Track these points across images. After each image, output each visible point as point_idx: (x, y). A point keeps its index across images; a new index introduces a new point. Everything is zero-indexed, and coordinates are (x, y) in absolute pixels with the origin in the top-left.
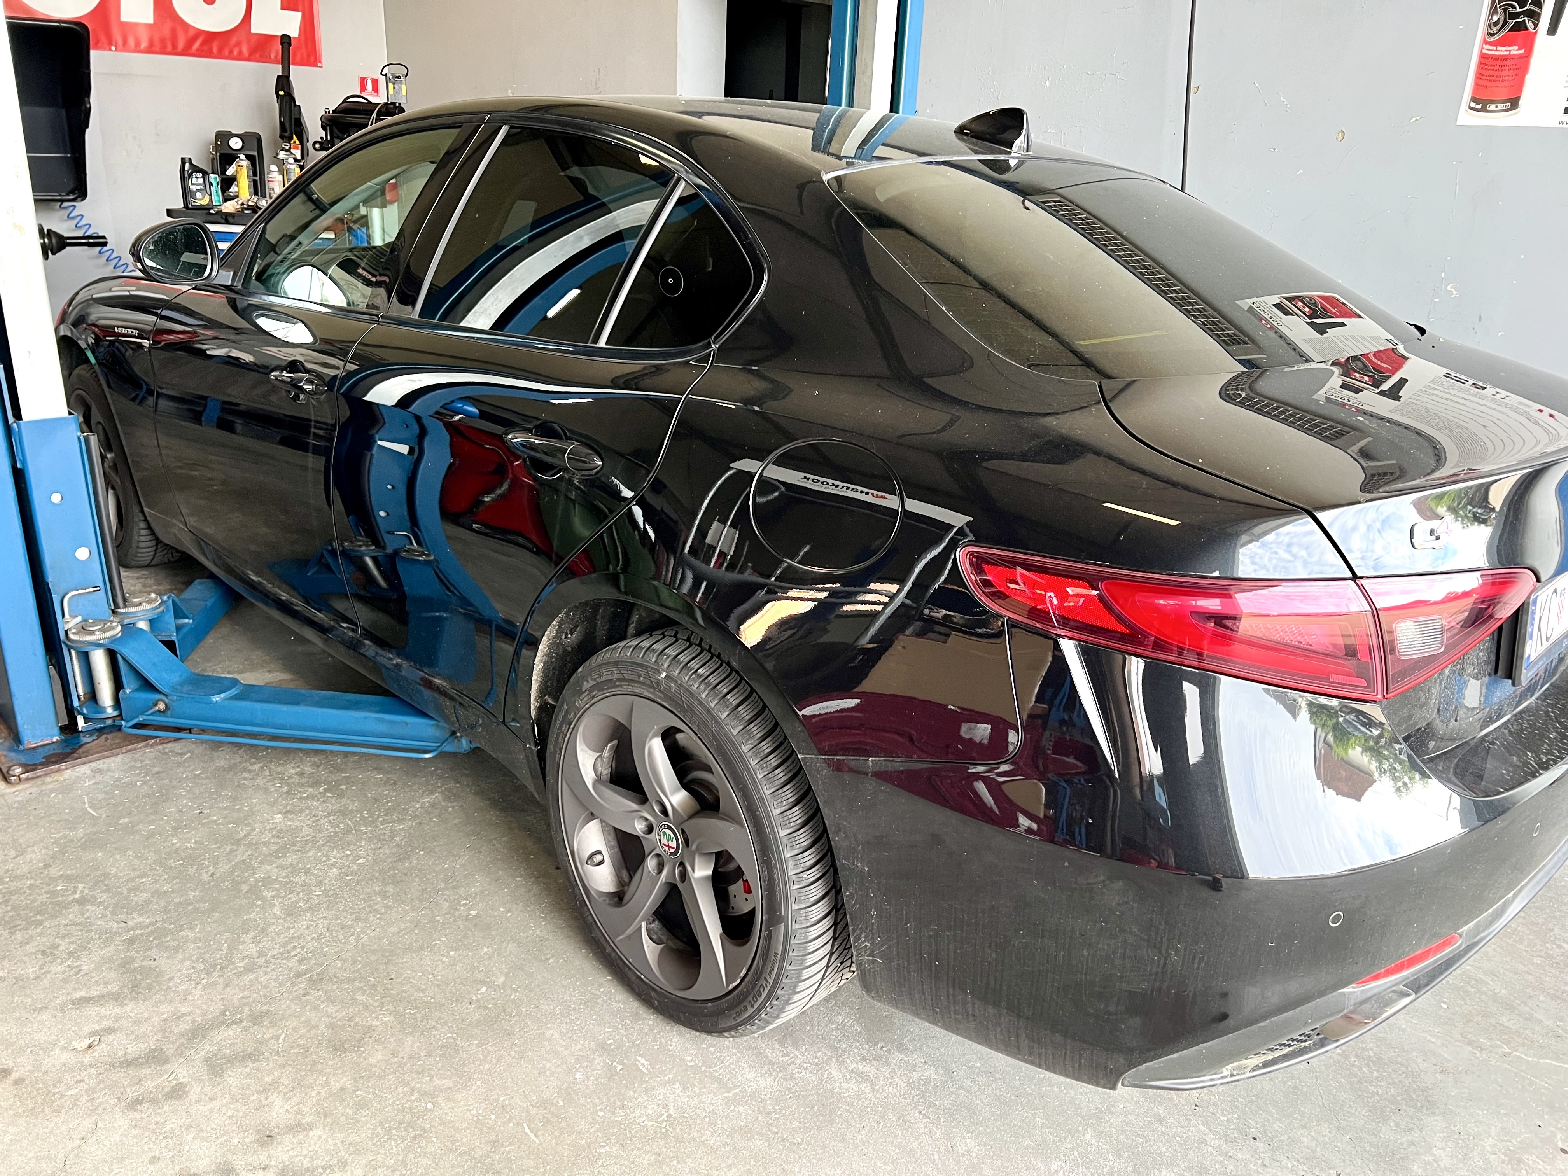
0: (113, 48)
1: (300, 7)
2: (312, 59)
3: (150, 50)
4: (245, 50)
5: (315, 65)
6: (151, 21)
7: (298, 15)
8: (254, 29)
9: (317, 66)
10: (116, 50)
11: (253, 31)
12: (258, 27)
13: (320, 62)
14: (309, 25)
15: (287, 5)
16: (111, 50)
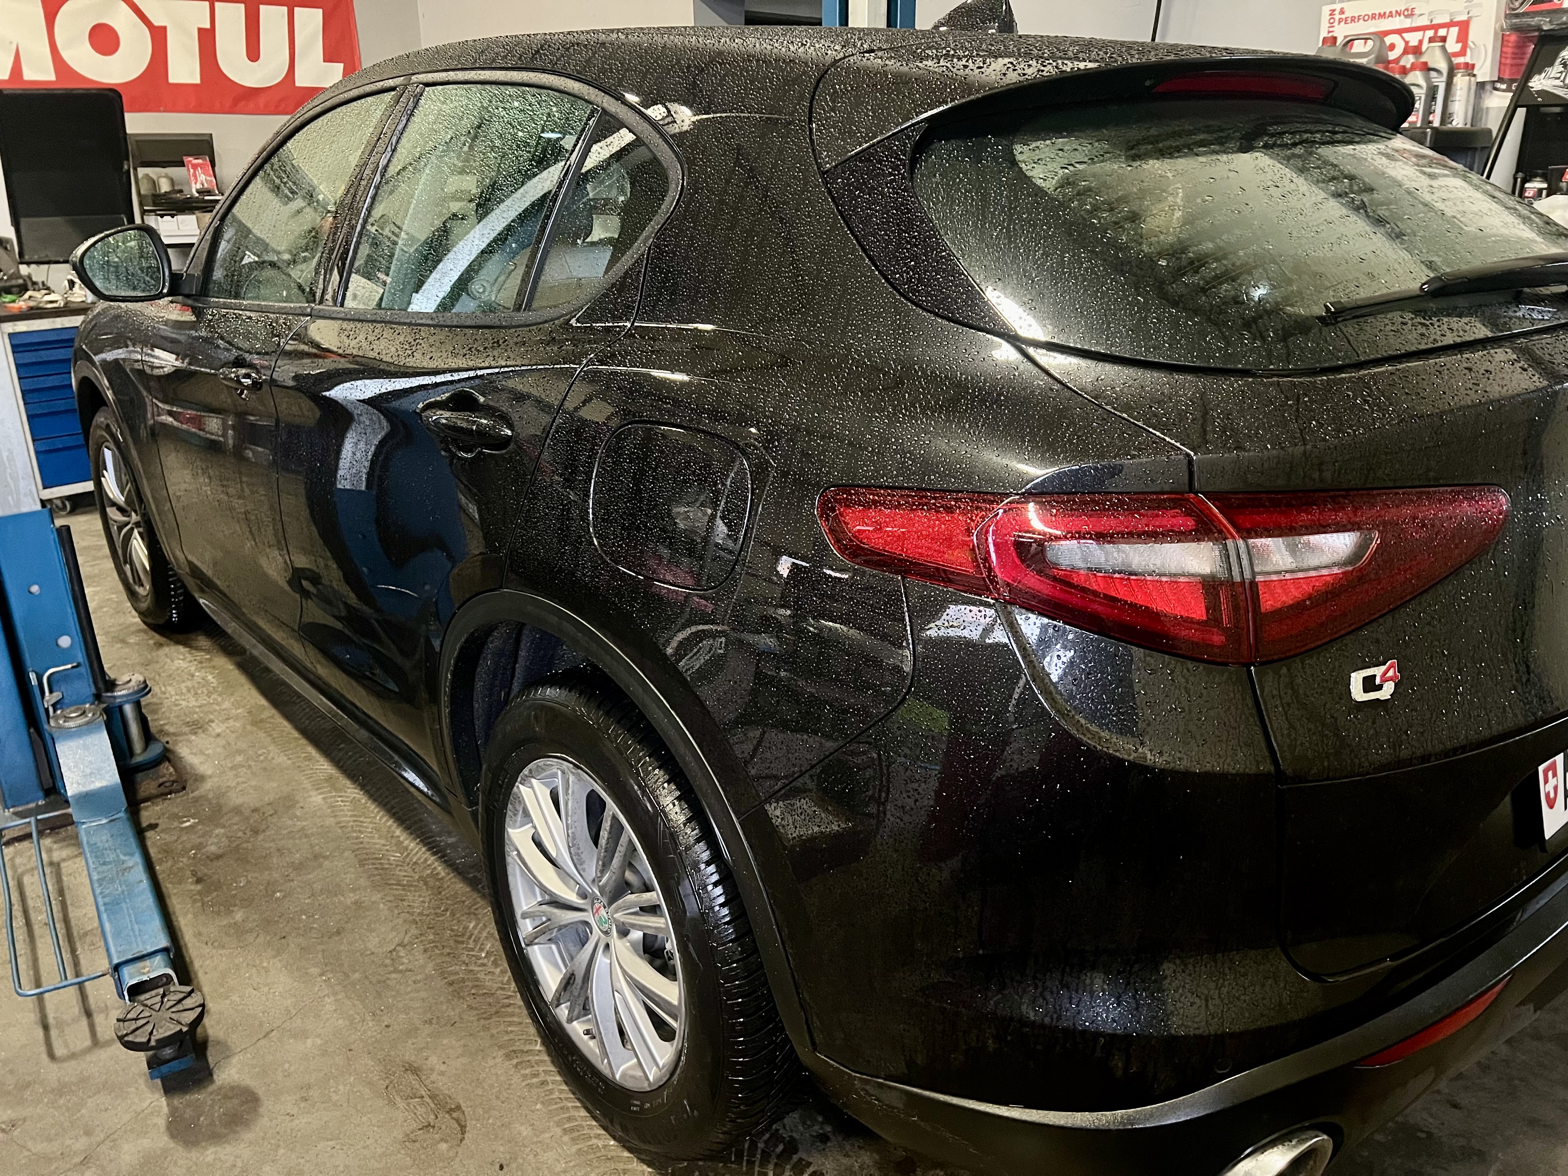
3: (198, 109)
4: (290, 103)
6: (197, 80)
7: (342, 65)
8: (298, 83)
10: (164, 111)
11: (297, 84)
12: (302, 80)
15: (329, 57)
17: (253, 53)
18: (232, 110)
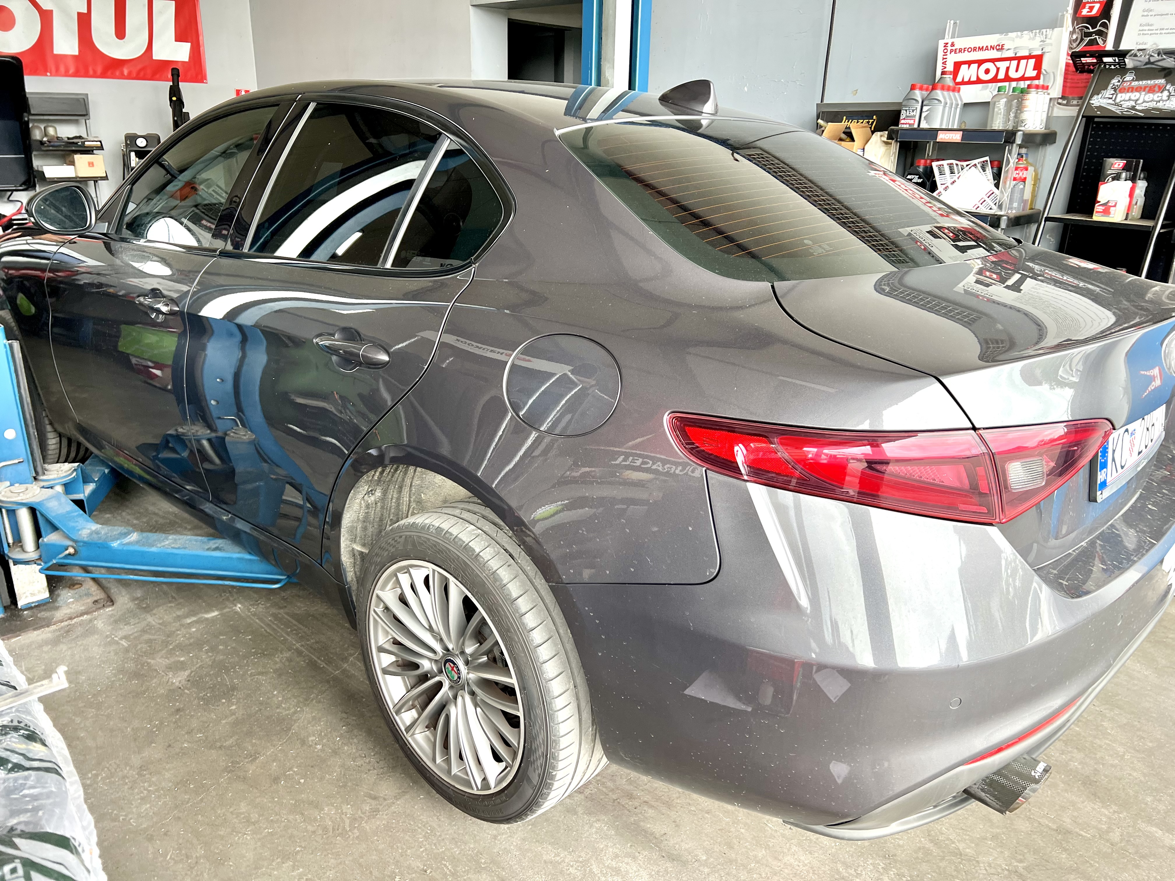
0: (48, 74)
1: (189, 39)
2: (200, 77)
3: (76, 74)
4: (149, 72)
5: (201, 81)
6: (77, 53)
7: (189, 44)
8: (155, 57)
10: (51, 75)
12: (159, 54)
13: (206, 79)
14: (196, 53)
15: (180, 37)
16: (47, 75)
17: (120, 32)
18: (104, 75)
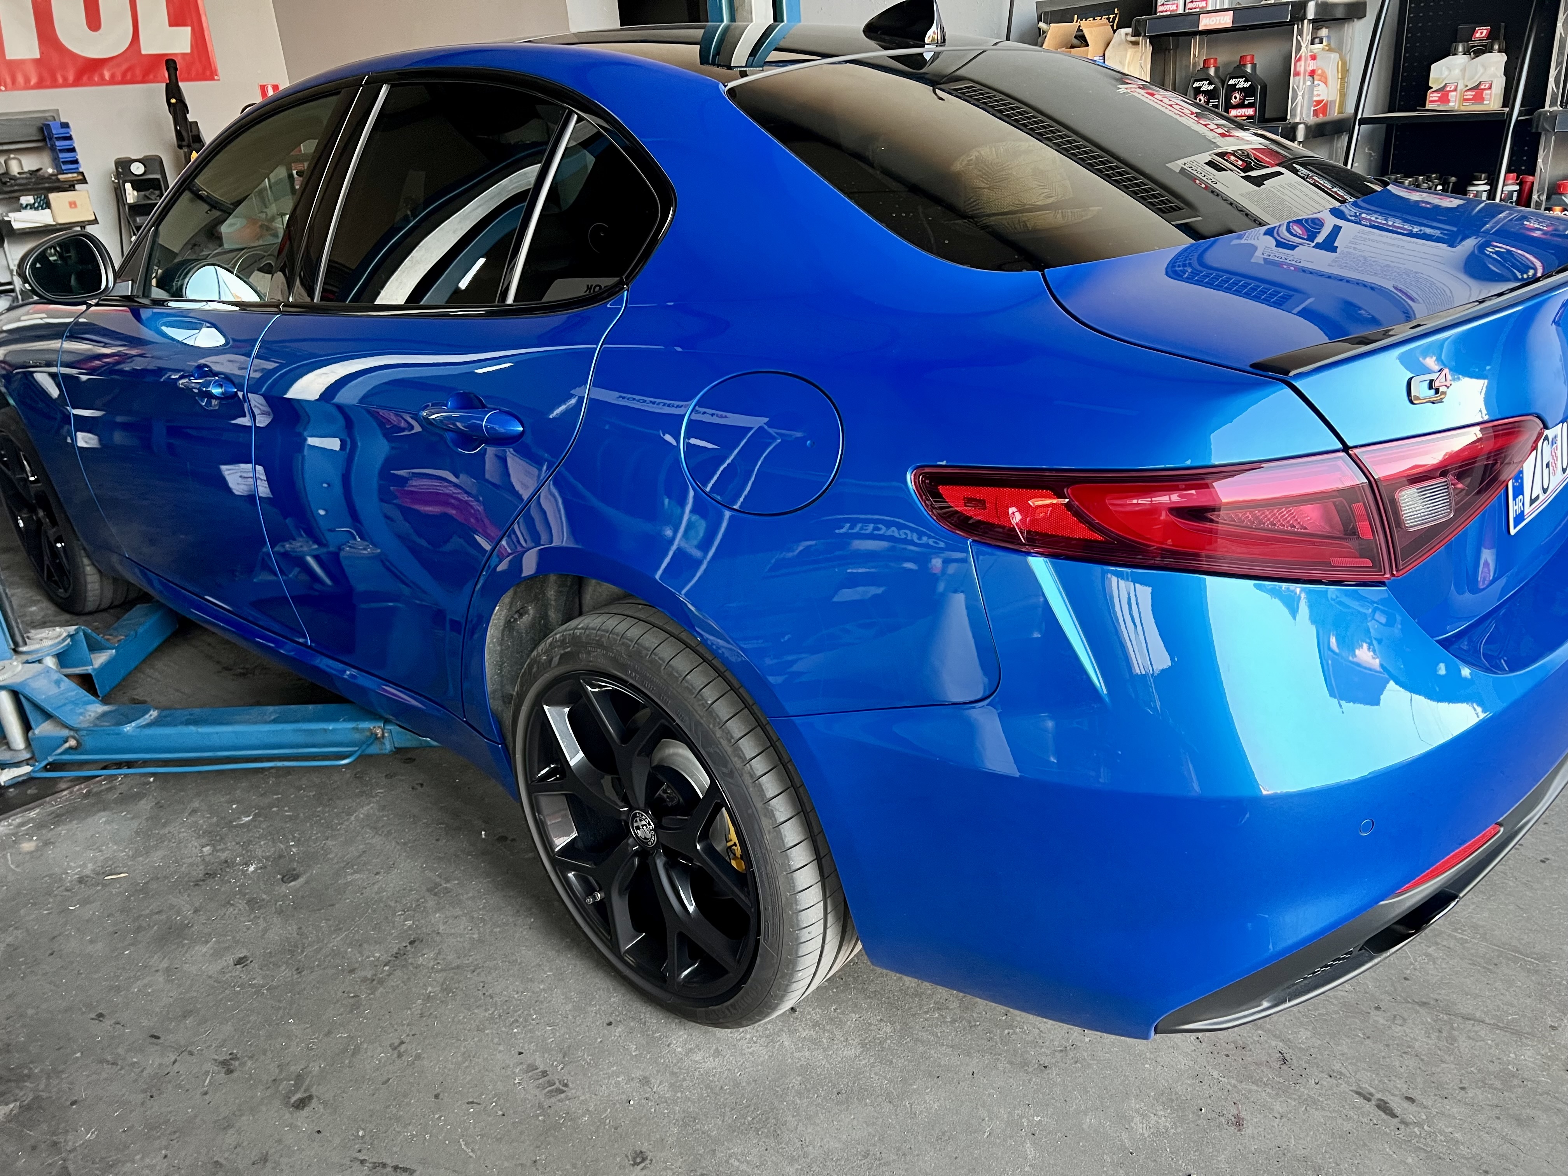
0: (3, 88)
1: (189, 22)
2: (208, 73)
3: (40, 85)
4: (138, 72)
5: (211, 78)
6: (38, 56)
7: (189, 29)
9: (213, 79)
10: (6, 90)
11: (144, 52)
12: (148, 47)
13: (216, 75)
14: (200, 40)
15: (175, 21)
17: (94, 21)
18: (77, 83)
